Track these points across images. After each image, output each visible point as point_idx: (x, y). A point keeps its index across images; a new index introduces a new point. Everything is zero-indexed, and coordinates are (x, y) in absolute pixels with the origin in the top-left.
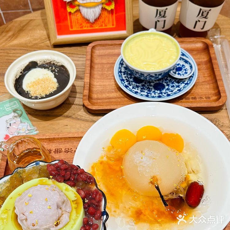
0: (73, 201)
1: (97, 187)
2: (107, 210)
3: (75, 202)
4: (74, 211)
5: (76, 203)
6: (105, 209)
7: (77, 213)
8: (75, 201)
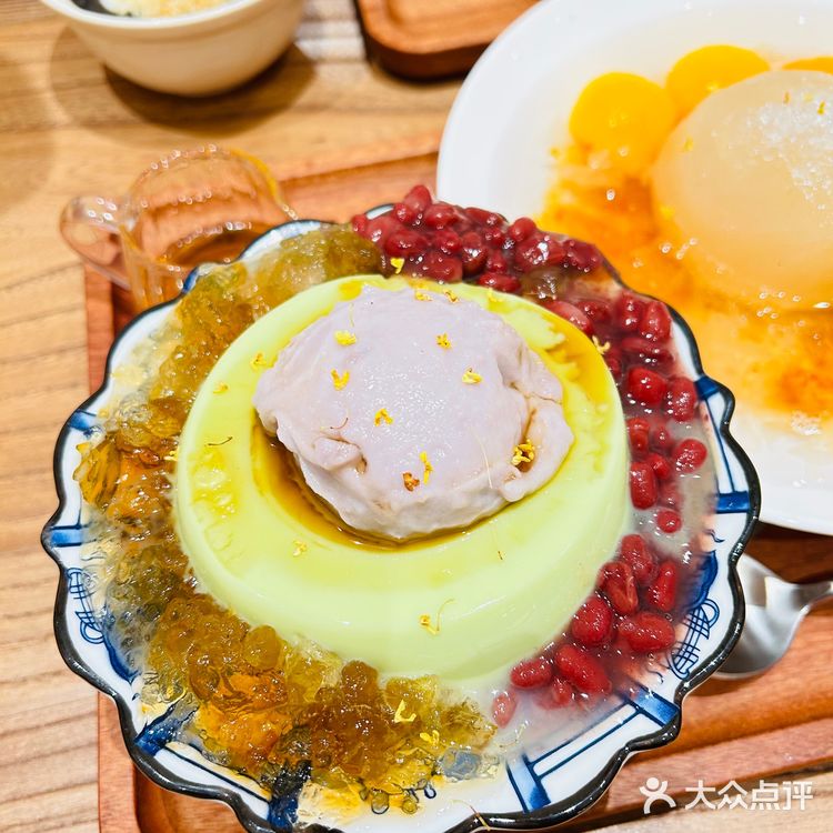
0: (549, 351)
1: (620, 282)
2: (708, 372)
3: (562, 353)
4: (576, 395)
5: (569, 359)
6: (700, 371)
7: (594, 398)
8: (557, 348)
